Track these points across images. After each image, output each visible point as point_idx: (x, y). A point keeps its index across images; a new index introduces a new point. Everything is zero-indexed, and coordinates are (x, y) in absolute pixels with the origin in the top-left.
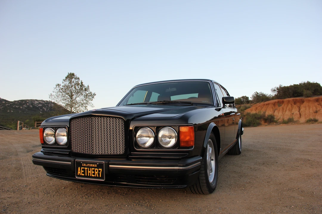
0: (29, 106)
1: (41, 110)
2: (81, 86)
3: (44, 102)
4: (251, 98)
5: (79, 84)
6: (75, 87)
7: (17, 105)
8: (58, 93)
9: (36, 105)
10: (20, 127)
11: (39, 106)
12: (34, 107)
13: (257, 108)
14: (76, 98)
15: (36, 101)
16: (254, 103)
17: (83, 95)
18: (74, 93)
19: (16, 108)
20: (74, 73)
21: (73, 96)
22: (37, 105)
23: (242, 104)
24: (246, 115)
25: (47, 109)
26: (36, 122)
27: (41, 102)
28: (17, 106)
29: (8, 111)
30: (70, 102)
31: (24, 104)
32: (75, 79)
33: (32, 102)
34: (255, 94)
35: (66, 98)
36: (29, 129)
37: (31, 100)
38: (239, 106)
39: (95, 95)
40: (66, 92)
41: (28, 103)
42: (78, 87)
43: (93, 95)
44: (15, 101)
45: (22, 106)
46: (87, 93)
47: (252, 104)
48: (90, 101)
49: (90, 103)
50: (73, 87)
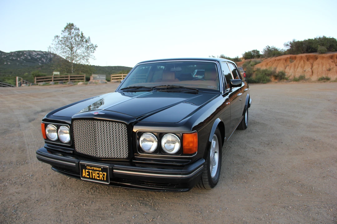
0: (26, 58)
1: (40, 61)
2: (81, 37)
3: (42, 53)
4: (262, 52)
5: (79, 35)
6: (75, 39)
7: (13, 56)
8: (57, 45)
9: (34, 56)
10: (19, 83)
11: (38, 58)
12: (32, 58)
13: (267, 64)
14: (76, 50)
15: (34, 52)
16: (264, 57)
17: (83, 47)
18: (74, 45)
19: (13, 60)
20: (73, 23)
21: (73, 49)
22: (36, 57)
23: (252, 58)
24: (256, 71)
25: (46, 60)
26: (36, 78)
27: (39, 53)
28: (14, 58)
29: (5, 63)
30: (71, 54)
31: (21, 56)
32: (75, 30)
33: (29, 53)
34: (266, 48)
35: (66, 51)
36: (29, 86)
37: (29, 51)
38: (249, 60)
39: (97, 47)
40: (65, 44)
41: (25, 54)
42: (79, 39)
43: (94, 47)
44: (12, 53)
45: (20, 58)
46: (88, 44)
47: (262, 59)
48: (91, 54)
49: (91, 56)
50: (73, 38)
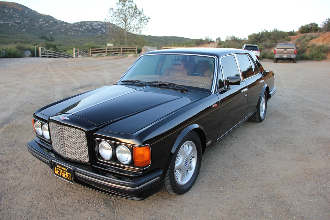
0: (88, 28)
1: (100, 31)
2: (135, 9)
3: (102, 24)
4: (321, 25)
5: (133, 7)
6: (129, 11)
7: (77, 27)
8: (112, 17)
9: (94, 27)
10: (75, 54)
11: (98, 28)
12: (93, 29)
13: (325, 39)
14: (130, 22)
15: (94, 23)
16: (323, 31)
17: (137, 18)
18: (128, 17)
21: (127, 21)
22: (96, 27)
23: (308, 33)
24: (311, 46)
25: (106, 30)
26: (91, 49)
27: (99, 23)
28: (77, 29)
29: (69, 33)
30: (125, 26)
31: (83, 26)
32: (129, 2)
33: (90, 23)
34: (326, 21)
35: (120, 23)
36: (84, 57)
37: (90, 21)
38: (305, 34)
39: (149, 19)
40: (120, 16)
41: (87, 24)
42: (132, 11)
43: (147, 19)
44: (75, 23)
45: (82, 28)
46: (142, 16)
47: (320, 33)
48: (144, 26)
49: (144, 27)
50: (127, 11)
